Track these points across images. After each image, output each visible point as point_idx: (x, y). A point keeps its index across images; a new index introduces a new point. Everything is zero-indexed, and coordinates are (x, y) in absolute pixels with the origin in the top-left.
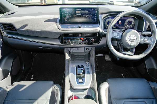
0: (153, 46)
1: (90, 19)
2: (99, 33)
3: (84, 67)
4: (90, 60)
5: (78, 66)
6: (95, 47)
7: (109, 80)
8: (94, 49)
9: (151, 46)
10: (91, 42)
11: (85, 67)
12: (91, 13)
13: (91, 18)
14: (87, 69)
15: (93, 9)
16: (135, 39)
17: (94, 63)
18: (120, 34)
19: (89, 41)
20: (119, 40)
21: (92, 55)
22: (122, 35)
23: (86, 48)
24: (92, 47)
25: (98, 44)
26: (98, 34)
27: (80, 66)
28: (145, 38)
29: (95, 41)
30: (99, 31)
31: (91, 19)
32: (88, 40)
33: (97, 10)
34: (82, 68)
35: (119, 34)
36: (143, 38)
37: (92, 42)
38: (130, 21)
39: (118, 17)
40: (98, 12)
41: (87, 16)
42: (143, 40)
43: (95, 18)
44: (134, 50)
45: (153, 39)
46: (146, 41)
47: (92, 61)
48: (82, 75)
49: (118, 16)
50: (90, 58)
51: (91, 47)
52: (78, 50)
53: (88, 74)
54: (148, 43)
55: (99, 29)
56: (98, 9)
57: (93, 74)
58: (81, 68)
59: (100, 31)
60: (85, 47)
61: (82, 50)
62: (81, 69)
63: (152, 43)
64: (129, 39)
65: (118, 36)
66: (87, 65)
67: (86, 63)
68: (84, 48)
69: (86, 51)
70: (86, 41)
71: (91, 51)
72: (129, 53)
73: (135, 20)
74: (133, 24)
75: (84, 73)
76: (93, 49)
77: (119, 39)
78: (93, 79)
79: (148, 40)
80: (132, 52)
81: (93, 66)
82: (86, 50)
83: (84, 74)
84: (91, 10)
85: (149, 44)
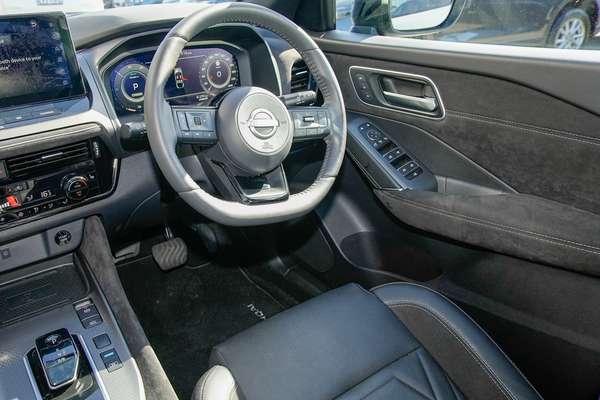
0: (340, 139)
1: (31, 74)
2: (100, 138)
3: (76, 338)
4: (94, 288)
5: (41, 342)
6: (99, 215)
7: (221, 350)
8: (96, 224)
9: (336, 140)
10: (74, 195)
11: (81, 338)
12: (28, 46)
13: (34, 68)
14: (97, 341)
15: (34, 24)
16: (274, 123)
17: (122, 297)
18: (208, 114)
19: (59, 192)
20: (212, 146)
21: (100, 258)
22: (216, 117)
23: (52, 234)
24: (86, 217)
25: (112, 193)
26: (95, 144)
27: (53, 339)
28: (307, 115)
29: (90, 182)
30: (97, 128)
31: (38, 77)
32: (55, 185)
33: (58, 24)
34: (68, 344)
35: (204, 118)
36: (300, 113)
37: (79, 193)
38: (218, 63)
39: (176, 39)
40: (65, 34)
41: (14, 61)
42: (299, 122)
43: (58, 65)
44: (282, 175)
45: (335, 111)
46: (313, 125)
47: (107, 292)
48: (80, 387)
49: (175, 35)
50: (90, 280)
51: (81, 221)
52: (9, 256)
53: (113, 366)
54: (322, 131)
55: (96, 117)
56: (61, 21)
57: (137, 354)
58: (61, 347)
59: (102, 127)
60: (43, 231)
61: (34, 249)
62: (64, 351)
63: (336, 128)
64: (253, 129)
65: (199, 128)
66: (89, 321)
67: (80, 314)
68: (39, 237)
69: (56, 249)
70: (44, 194)
71: (86, 240)
72: (267, 192)
73: (234, 57)
74: (233, 76)
75: (86, 369)
76: (93, 230)
77: (210, 140)
78: (150, 383)
79: (318, 119)
80: (276, 185)
81: (124, 310)
82: (57, 241)
83: (89, 377)
84: (24, 29)
85: (326, 134)
